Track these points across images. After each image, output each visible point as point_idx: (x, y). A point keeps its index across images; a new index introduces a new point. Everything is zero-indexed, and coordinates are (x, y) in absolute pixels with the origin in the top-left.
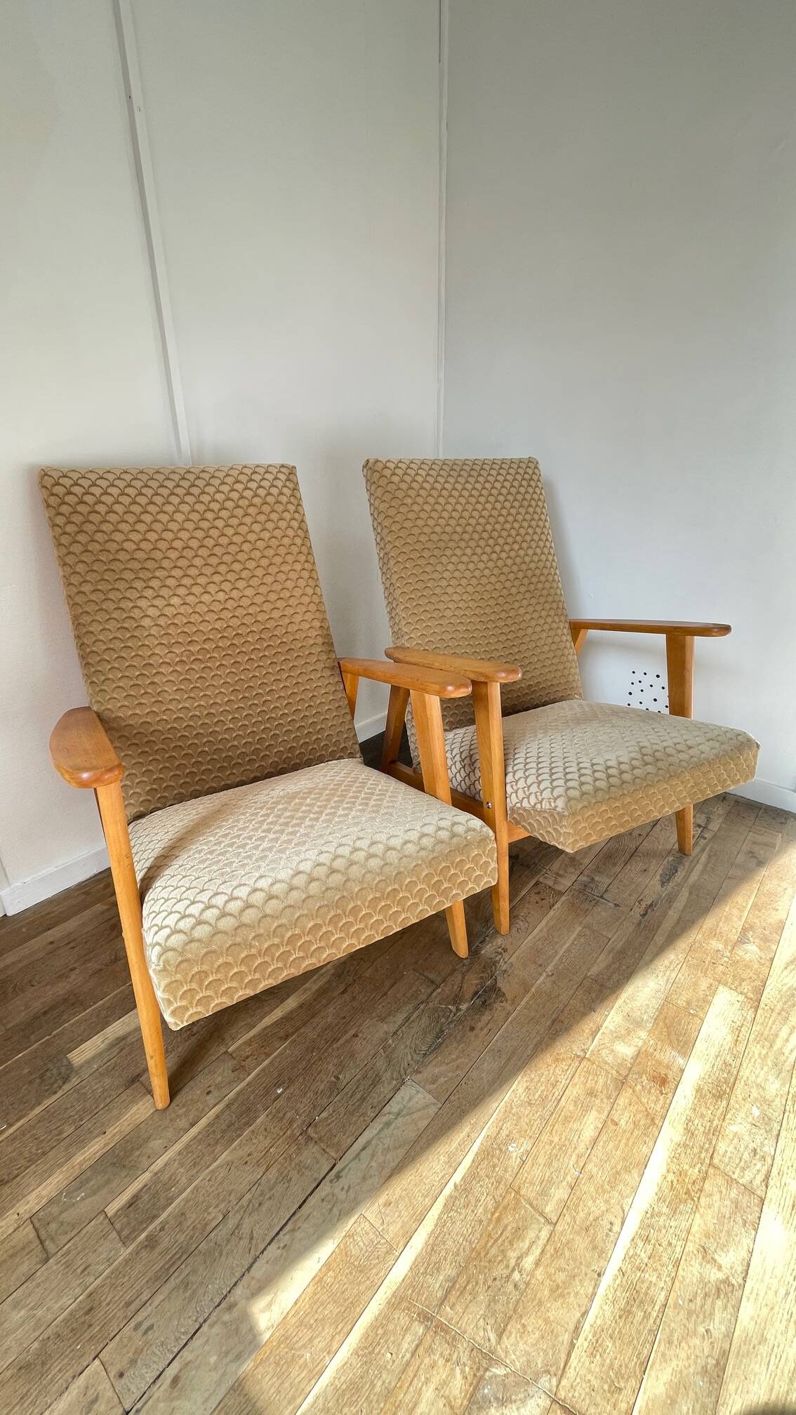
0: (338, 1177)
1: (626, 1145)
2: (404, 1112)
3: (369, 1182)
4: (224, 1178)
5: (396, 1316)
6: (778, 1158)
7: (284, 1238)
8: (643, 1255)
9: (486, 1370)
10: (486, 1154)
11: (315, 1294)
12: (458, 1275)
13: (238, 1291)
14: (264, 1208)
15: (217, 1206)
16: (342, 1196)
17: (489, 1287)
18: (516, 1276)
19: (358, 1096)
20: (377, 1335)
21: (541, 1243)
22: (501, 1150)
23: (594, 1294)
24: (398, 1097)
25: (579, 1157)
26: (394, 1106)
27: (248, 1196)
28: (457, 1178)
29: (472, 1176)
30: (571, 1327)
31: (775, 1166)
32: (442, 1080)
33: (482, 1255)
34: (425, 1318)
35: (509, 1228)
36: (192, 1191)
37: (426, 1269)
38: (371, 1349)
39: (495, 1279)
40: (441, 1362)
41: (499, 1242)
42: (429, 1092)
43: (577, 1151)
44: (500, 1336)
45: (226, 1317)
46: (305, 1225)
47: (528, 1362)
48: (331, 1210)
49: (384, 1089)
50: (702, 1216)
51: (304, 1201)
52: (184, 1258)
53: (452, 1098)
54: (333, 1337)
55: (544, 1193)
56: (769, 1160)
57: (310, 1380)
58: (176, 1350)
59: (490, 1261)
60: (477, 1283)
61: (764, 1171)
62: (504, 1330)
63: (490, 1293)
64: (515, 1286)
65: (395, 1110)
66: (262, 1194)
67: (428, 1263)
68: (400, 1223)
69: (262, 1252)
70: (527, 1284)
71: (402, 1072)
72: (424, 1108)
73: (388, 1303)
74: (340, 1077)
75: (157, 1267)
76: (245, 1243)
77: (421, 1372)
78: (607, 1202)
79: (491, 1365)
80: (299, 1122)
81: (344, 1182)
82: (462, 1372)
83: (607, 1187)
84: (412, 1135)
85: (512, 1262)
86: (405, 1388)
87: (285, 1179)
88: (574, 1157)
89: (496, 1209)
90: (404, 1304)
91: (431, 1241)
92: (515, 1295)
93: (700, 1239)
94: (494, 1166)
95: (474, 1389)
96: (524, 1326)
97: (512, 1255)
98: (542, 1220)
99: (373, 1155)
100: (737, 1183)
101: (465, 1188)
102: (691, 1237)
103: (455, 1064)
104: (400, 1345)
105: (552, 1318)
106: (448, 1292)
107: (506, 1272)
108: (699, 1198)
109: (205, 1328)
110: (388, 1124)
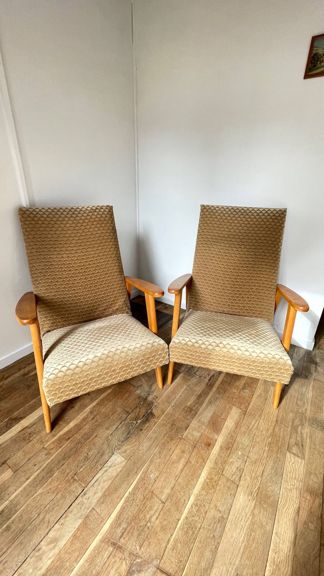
0: (85, 494)
1: (193, 470)
2: (113, 465)
3: (97, 495)
4: (39, 500)
5: (103, 545)
6: (245, 469)
7: (62, 521)
8: (195, 511)
9: (135, 560)
10: (142, 479)
11: (72, 541)
12: (127, 527)
13: (42, 543)
14: (55, 510)
15: (36, 511)
16: (86, 501)
17: (138, 530)
18: (149, 524)
19: (95, 461)
20: (95, 553)
21: (159, 511)
22: (148, 477)
23: (176, 527)
24: (110, 460)
25: (176, 476)
26: (109, 464)
27: (48, 506)
28: (130, 489)
29: (136, 488)
30: (167, 541)
31: (244, 472)
32: (128, 451)
33: (137, 517)
34: (114, 544)
35: (148, 507)
36: (26, 507)
37: (115, 526)
38: (92, 559)
39: (141, 526)
40: (118, 560)
41: (144, 512)
42: (123, 457)
43: (175, 475)
44: (141, 548)
45: (37, 554)
46: (71, 515)
47: (150, 556)
48: (81, 508)
49: (106, 457)
50: (217, 494)
51: (71, 505)
52: (21, 533)
53: (131, 458)
54: (78, 556)
55: (161, 492)
56: (242, 471)
57: (68, 573)
58: (16, 569)
59: (140, 520)
60: (134, 529)
61: (239, 475)
62: (142, 545)
63: (138, 532)
64: (148, 528)
65: (109, 465)
66: (54, 504)
67: (117, 523)
68: (107, 510)
69: (53, 527)
70: (152, 527)
71: (113, 449)
72: (120, 463)
73: (100, 541)
74: (89, 453)
75: (10, 538)
76: (46, 524)
77: (111, 564)
78: (184, 492)
79: (136, 559)
80: (71, 474)
81: (87, 496)
82: (126, 562)
83: (185, 487)
84: (115, 474)
85: (148, 519)
86: (104, 571)
87: (64, 497)
88: (174, 476)
89: (144, 500)
90: (106, 540)
91: (118, 515)
92: (147, 531)
93: (215, 502)
94: (145, 484)
95: (129, 568)
96: (150, 542)
97: (148, 516)
98: (160, 502)
99: (99, 484)
100: (230, 480)
101: (133, 493)
102: (212, 502)
103: (134, 444)
104: (103, 556)
105: (160, 538)
106: (123, 534)
107: (145, 523)
108: (216, 488)
109: (29, 559)
110: (106, 471)
